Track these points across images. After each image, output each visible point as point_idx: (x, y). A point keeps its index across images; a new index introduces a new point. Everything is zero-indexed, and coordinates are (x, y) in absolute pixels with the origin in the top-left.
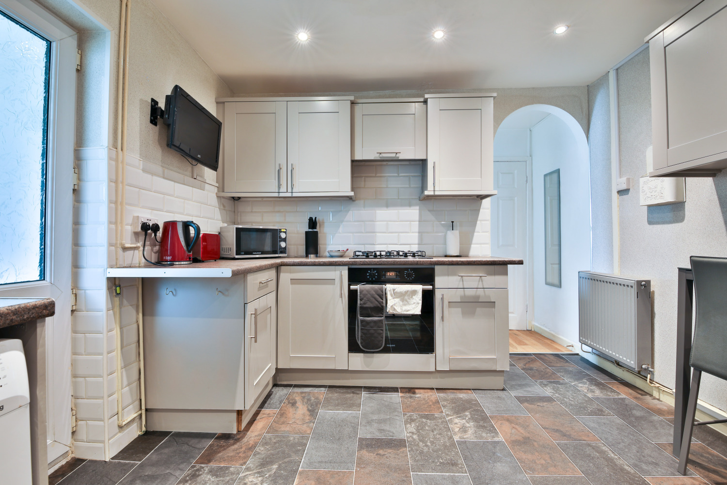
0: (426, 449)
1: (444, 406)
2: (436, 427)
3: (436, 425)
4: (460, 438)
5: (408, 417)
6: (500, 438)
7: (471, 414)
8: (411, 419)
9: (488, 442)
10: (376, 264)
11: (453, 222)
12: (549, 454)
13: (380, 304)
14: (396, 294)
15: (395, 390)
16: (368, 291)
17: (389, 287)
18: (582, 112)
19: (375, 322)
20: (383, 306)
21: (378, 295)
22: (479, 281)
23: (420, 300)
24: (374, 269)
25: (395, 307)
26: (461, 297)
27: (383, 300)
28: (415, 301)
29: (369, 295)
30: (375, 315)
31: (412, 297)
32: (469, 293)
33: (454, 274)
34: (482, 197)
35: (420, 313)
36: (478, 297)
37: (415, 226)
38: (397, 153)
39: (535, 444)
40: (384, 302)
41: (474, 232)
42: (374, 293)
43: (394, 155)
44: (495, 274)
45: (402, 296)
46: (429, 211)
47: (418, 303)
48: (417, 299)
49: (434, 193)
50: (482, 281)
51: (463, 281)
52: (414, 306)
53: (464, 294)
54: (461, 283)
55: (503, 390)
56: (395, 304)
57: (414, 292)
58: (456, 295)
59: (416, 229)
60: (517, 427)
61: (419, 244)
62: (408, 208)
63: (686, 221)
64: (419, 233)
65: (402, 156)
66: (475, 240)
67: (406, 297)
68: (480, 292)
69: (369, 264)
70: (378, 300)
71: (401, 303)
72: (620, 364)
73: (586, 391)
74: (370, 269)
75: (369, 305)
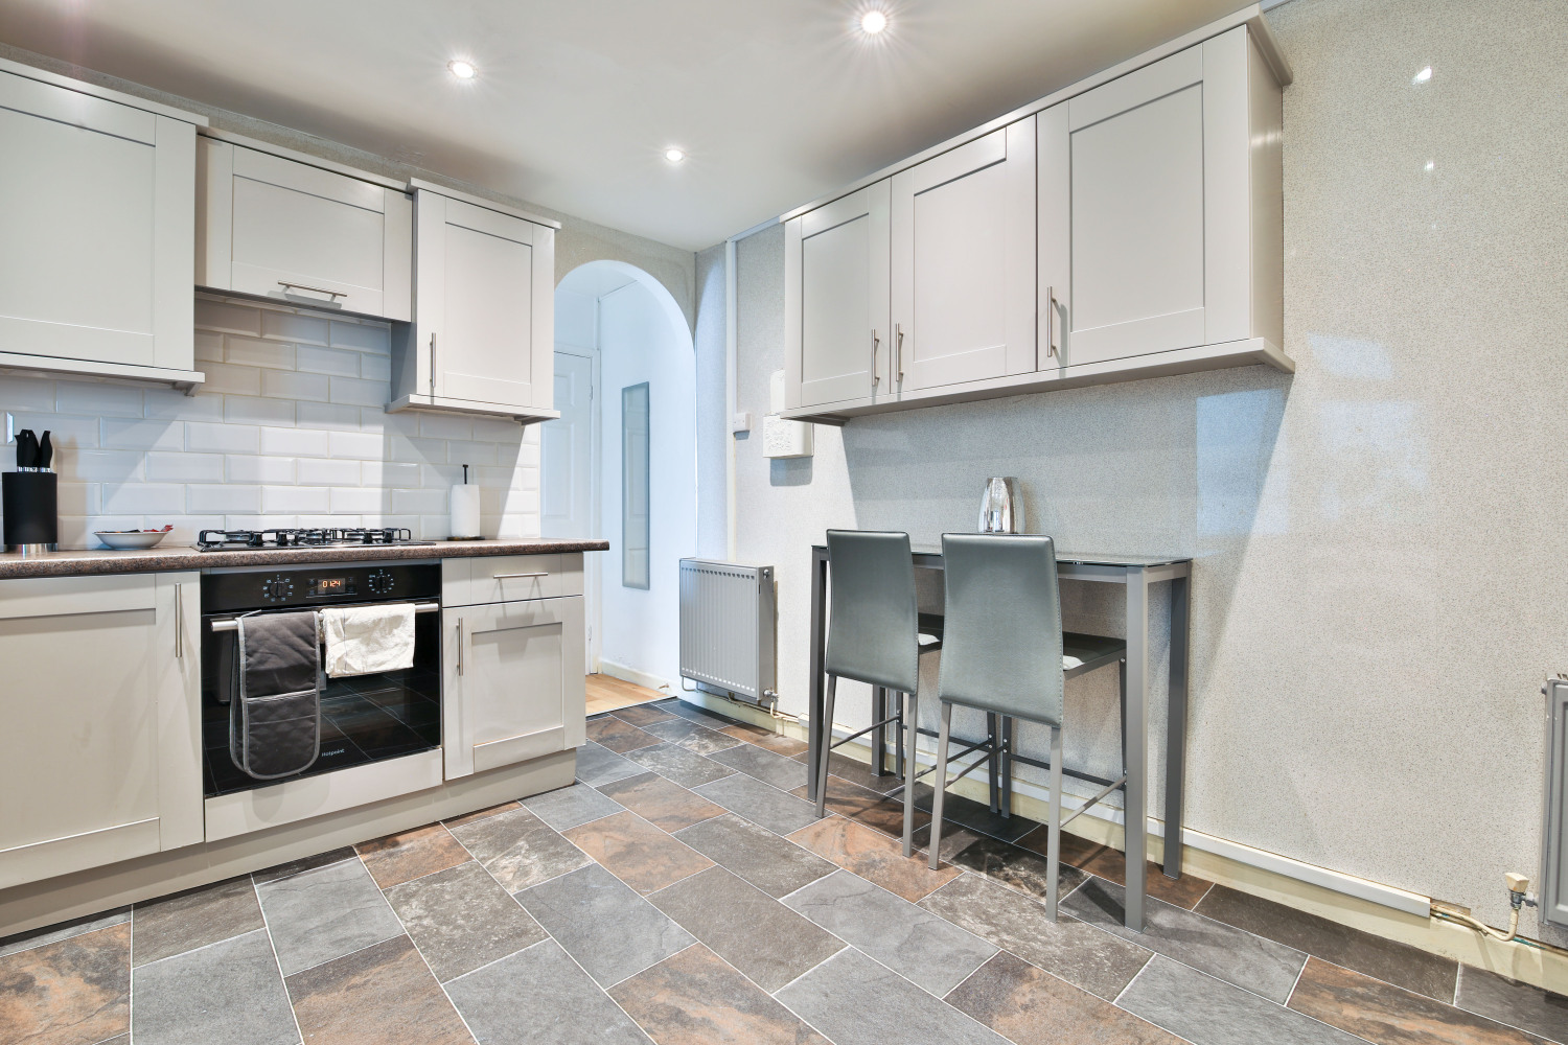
0: (457, 934)
1: (471, 847)
2: (465, 888)
3: (464, 885)
4: (519, 887)
5: (397, 893)
6: (591, 860)
7: (528, 842)
8: (406, 895)
9: (570, 874)
10: (290, 563)
11: (465, 467)
12: (667, 854)
13: (307, 657)
14: (349, 631)
15: (345, 853)
16: (271, 631)
17: (330, 615)
18: (687, 295)
19: (292, 703)
20: (314, 663)
21: (301, 637)
22: (533, 586)
23: (410, 636)
24: (284, 574)
25: (349, 661)
26: (498, 621)
27: (314, 647)
28: (398, 640)
29: (275, 640)
30: (292, 686)
31: (390, 632)
32: (514, 610)
33: (482, 575)
34: (526, 420)
35: (412, 665)
36: (531, 617)
37: (375, 471)
38: (334, 295)
39: (645, 848)
40: (318, 651)
41: (508, 488)
42: (289, 633)
43: (327, 298)
44: (561, 569)
45: (364, 632)
46: (410, 438)
47: (406, 644)
48: (403, 634)
49: (432, 401)
50: (538, 585)
51: (501, 588)
52: (395, 651)
53: (505, 614)
54: (498, 591)
55: (575, 783)
56: (347, 654)
57: (397, 621)
58: (487, 619)
59: (379, 480)
60: (611, 834)
61: (383, 513)
62: (357, 428)
63: (813, 483)
64: (384, 486)
65: (347, 305)
66: (509, 506)
67: (376, 634)
68: (535, 606)
69: (268, 564)
70: (301, 649)
71: (363, 649)
72: (736, 697)
73: (696, 749)
74: (272, 575)
75: (274, 663)
